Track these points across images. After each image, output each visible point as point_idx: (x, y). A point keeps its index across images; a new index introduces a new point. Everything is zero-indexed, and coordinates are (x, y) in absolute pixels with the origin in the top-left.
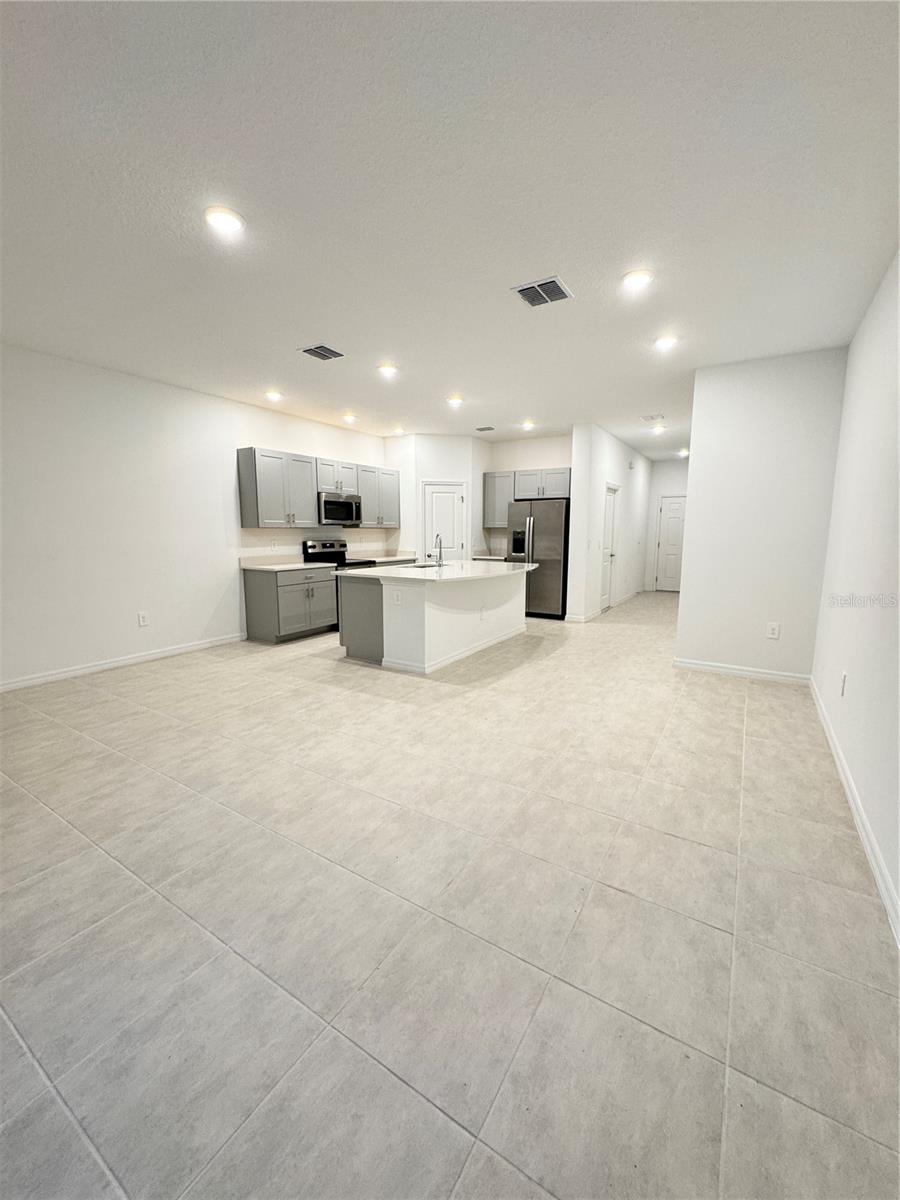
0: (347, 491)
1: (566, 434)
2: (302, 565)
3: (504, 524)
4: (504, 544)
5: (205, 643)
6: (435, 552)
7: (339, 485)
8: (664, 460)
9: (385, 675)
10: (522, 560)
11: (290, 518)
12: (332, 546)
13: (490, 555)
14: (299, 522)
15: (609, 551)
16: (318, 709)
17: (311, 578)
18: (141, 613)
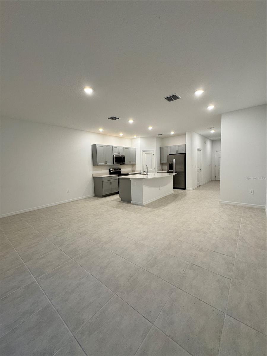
0: (121, 154)
1: (184, 135)
2: (109, 175)
3: (166, 161)
4: (166, 167)
5: (84, 197)
6: (146, 170)
7: (119, 153)
8: (216, 140)
9: (132, 206)
10: (172, 172)
11: (106, 162)
12: (117, 170)
13: (163, 171)
14: (108, 164)
15: (199, 168)
16: (113, 215)
17: (111, 179)
18: (68, 189)
